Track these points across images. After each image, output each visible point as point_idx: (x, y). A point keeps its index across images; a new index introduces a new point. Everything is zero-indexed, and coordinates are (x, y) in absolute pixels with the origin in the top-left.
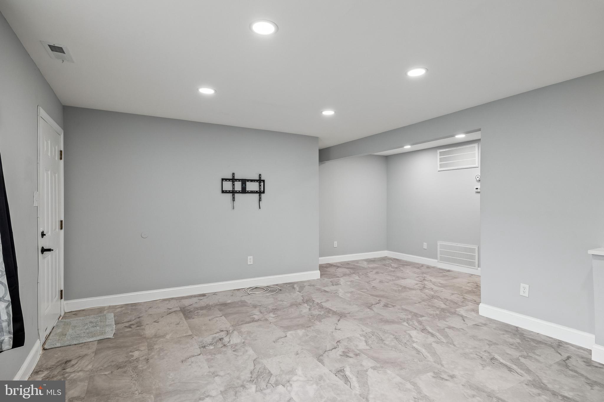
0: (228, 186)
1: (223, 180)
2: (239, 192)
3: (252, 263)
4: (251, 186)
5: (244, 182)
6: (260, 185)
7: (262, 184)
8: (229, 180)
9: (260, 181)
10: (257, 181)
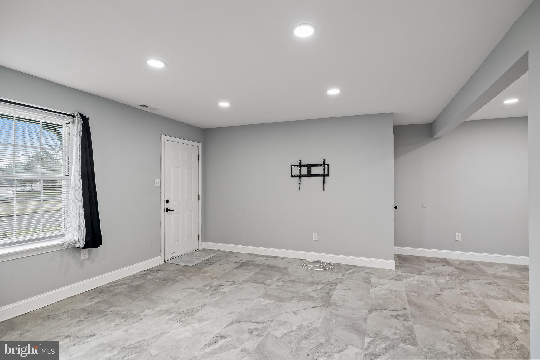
0: (296, 171)
1: (291, 166)
2: (305, 176)
3: (317, 239)
4: (315, 170)
5: (309, 167)
6: (324, 169)
7: (326, 168)
8: (297, 166)
9: (324, 165)
10: (321, 165)
